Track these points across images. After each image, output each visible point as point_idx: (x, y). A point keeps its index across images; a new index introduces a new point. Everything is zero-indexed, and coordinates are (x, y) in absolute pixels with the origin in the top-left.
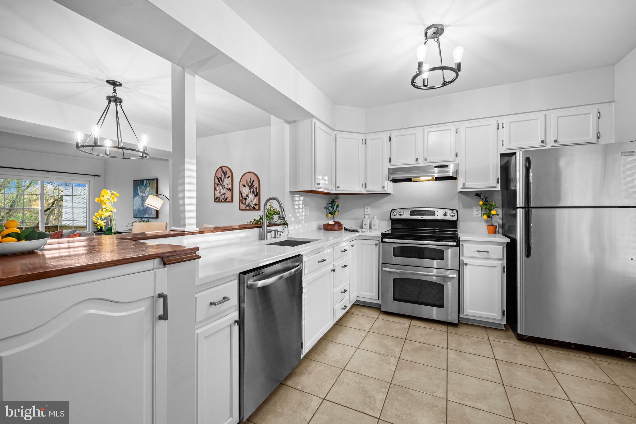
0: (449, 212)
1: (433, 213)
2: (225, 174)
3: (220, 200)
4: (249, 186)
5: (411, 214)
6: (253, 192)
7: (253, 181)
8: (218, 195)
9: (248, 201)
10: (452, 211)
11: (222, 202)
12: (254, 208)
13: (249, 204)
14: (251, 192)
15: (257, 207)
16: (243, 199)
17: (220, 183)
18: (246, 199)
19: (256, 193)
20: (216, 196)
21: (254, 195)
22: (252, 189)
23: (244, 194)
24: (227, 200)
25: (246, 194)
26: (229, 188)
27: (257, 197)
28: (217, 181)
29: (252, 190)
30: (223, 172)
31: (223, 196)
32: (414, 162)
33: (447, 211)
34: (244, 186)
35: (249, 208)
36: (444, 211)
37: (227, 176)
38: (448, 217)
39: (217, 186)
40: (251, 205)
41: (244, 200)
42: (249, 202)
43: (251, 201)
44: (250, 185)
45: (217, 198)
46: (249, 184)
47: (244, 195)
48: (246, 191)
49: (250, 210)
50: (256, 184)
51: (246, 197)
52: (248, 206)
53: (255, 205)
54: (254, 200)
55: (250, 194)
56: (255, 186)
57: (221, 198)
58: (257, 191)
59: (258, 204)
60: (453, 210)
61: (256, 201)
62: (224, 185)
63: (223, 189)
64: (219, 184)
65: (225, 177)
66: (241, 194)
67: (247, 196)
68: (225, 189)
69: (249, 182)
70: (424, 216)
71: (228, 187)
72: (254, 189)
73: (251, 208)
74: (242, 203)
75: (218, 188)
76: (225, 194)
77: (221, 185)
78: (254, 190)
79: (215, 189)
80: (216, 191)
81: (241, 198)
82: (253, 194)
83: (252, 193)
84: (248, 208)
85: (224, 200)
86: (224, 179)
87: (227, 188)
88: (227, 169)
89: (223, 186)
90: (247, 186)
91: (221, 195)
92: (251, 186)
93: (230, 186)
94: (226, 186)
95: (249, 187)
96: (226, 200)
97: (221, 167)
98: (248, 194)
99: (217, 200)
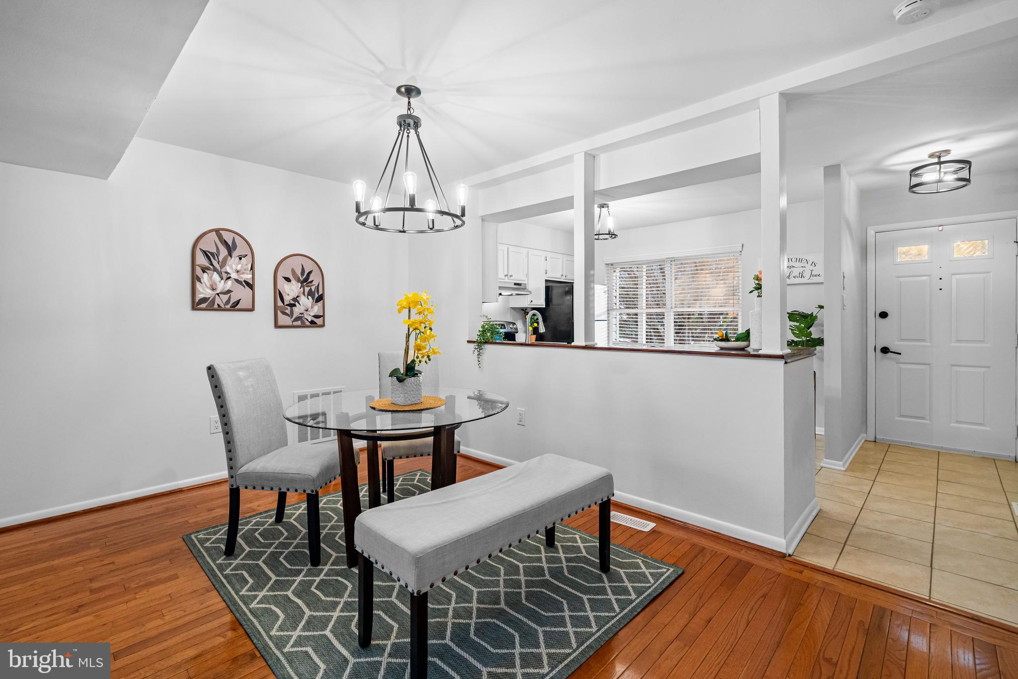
2: (230, 249)
3: (216, 306)
4: (298, 280)
6: (311, 293)
7: (310, 273)
8: (204, 291)
9: (297, 310)
11: (220, 309)
12: (312, 322)
13: (301, 315)
14: (304, 293)
15: (319, 321)
16: (286, 305)
17: (212, 264)
18: (295, 305)
19: (317, 296)
20: (199, 296)
21: (313, 299)
22: (308, 286)
23: (288, 295)
24: (238, 307)
25: (293, 295)
26: (245, 281)
27: (320, 303)
28: (201, 260)
29: (307, 289)
30: (225, 243)
31: (225, 298)
32: (504, 277)
34: (288, 280)
35: (303, 322)
37: (235, 253)
39: (204, 272)
40: (306, 317)
41: (289, 308)
42: (302, 312)
43: (307, 310)
44: (302, 279)
45: (204, 300)
46: (299, 278)
47: (288, 299)
48: (291, 290)
49: (303, 326)
50: (315, 278)
51: (292, 302)
52: (297, 319)
53: (317, 317)
54: (312, 308)
55: (302, 296)
56: (315, 283)
57: (218, 301)
58: (321, 293)
59: (322, 316)
61: (316, 309)
62: (227, 273)
63: (223, 281)
64: (208, 269)
65: (230, 255)
66: (279, 295)
67: (295, 299)
68: (230, 282)
69: (299, 273)
71: (241, 278)
72: (313, 288)
73: (308, 324)
74: (284, 313)
75: (205, 277)
76: (229, 291)
77: (215, 270)
78: (313, 290)
79: (195, 279)
80: (198, 284)
81: (280, 303)
82: (309, 297)
83: (308, 295)
84: (299, 323)
85: (228, 307)
86: (225, 260)
87: (237, 281)
88: (237, 237)
89: (225, 276)
90: (293, 281)
91: (218, 294)
92: (305, 280)
93: (248, 277)
94: (234, 275)
95: (300, 284)
96: (235, 306)
97: (217, 231)
98: (298, 297)
99: (204, 306)
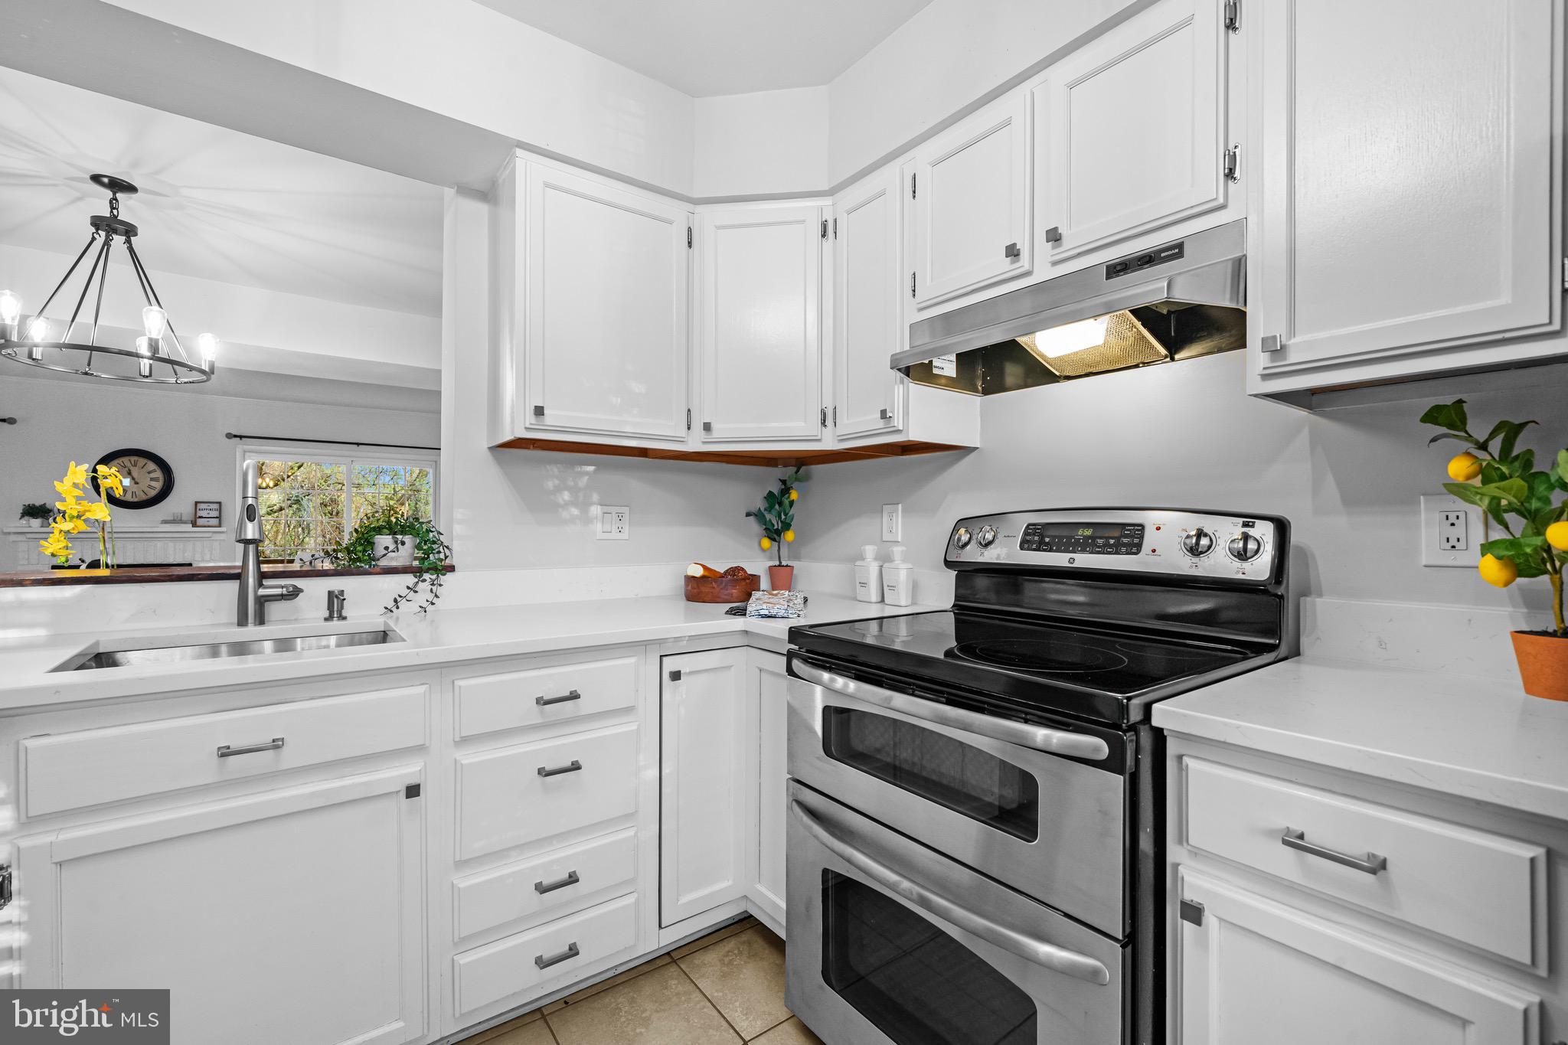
0: (1227, 531)
1: (1130, 538)
5: (1028, 542)
10: (1245, 525)
32: (1003, 266)
33: (1208, 523)
36: (1194, 522)
38: (1220, 564)
60: (1250, 519)
70: (1083, 551)
